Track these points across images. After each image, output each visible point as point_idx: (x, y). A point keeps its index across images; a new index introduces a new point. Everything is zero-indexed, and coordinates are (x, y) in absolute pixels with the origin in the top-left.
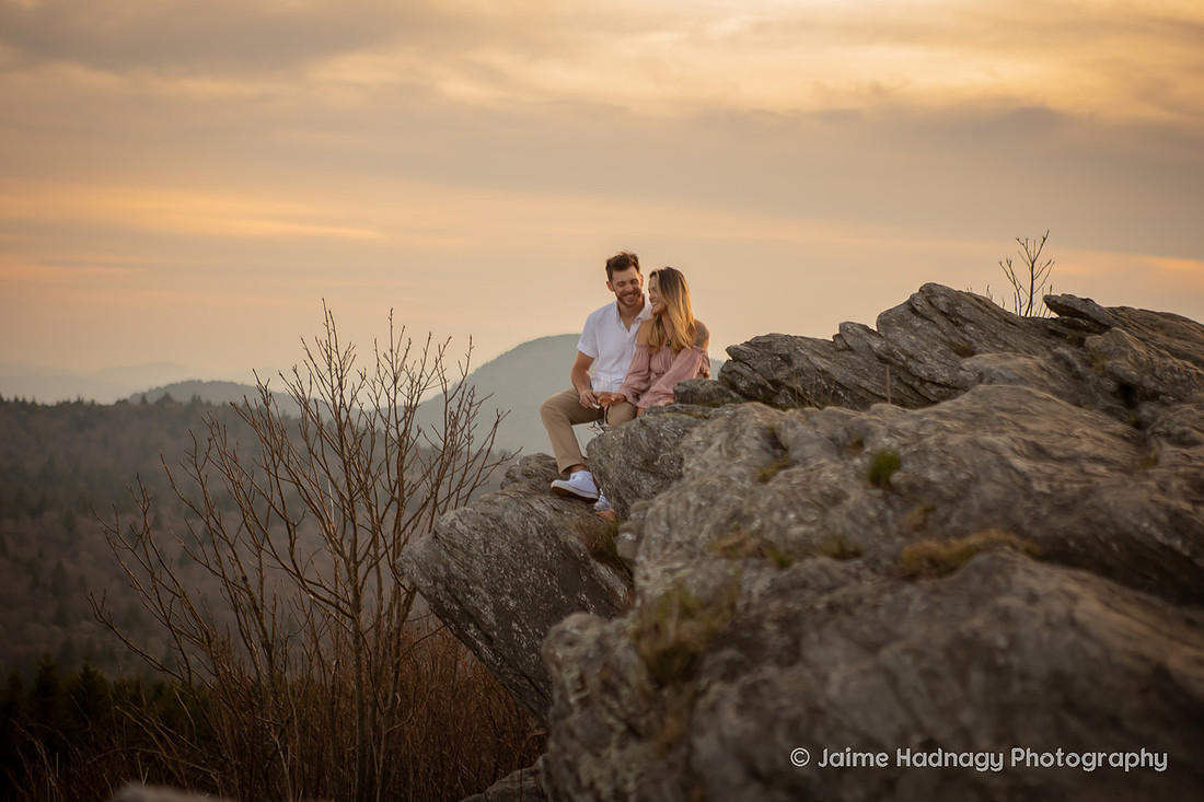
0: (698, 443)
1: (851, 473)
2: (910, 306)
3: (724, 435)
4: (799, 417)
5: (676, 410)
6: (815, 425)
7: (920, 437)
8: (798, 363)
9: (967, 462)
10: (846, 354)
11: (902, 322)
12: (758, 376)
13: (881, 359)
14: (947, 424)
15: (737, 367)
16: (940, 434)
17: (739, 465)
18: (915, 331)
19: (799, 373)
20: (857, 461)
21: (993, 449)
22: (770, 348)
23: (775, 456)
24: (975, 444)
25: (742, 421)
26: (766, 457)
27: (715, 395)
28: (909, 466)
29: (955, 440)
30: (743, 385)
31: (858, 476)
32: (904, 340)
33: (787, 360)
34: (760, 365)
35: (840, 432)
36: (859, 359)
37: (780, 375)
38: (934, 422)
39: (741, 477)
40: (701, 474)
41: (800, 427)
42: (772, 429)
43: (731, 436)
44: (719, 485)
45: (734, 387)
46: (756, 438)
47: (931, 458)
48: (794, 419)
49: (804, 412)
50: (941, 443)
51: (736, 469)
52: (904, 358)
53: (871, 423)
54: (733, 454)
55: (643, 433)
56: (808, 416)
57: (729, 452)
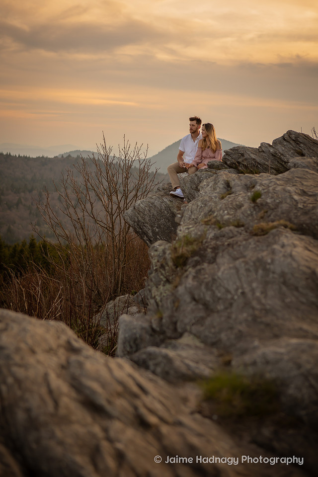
0: (205, 185)
1: (247, 198)
2: (283, 138)
3: (213, 183)
4: (236, 178)
5: (207, 171)
6: (241, 180)
7: (269, 187)
8: (246, 156)
9: (280, 196)
10: (262, 153)
11: (280, 143)
12: (233, 160)
13: (273, 155)
14: (278, 182)
15: (227, 157)
16: (275, 186)
17: (216, 193)
18: (284, 146)
19: (246, 159)
20: (249, 194)
21: (289, 192)
22: (238, 151)
23: (228, 190)
24: (284, 190)
25: (219, 178)
26: (225, 190)
27: (220, 166)
28: (263, 197)
29: (279, 188)
30: (228, 163)
31: (249, 199)
32: (280, 149)
33: (242, 155)
34: (234, 157)
35: (248, 183)
36: (266, 155)
37: (240, 160)
38: (274, 182)
39: (216, 197)
40: (204, 195)
41: (236, 181)
42: (228, 181)
43: (215, 183)
44: (208, 200)
45: (226, 163)
46: (223, 184)
47: (270, 195)
48: (235, 178)
49: (238, 176)
50: (274, 189)
51: (215, 194)
52: (280, 155)
53: (258, 180)
54: (215, 189)
55: (196, 178)
56: (240, 177)
57: (214, 189)
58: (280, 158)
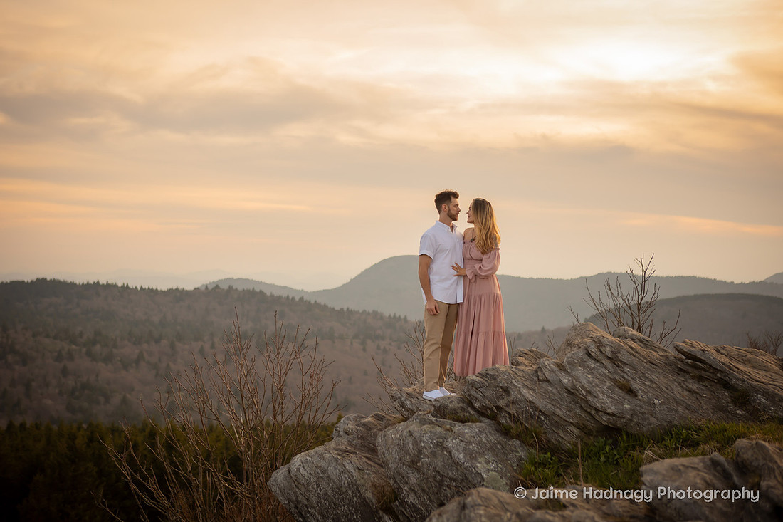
2: (587, 352)
5: (433, 423)
8: (514, 395)
10: (544, 385)
11: (582, 363)
13: (568, 391)
18: (590, 371)
19: (514, 402)
22: (495, 379)
27: (459, 411)
30: (477, 405)
32: (584, 378)
33: (506, 390)
34: (488, 393)
36: (554, 391)
37: (502, 403)
45: (471, 406)
52: (584, 393)
55: (410, 442)
58: (587, 401)
